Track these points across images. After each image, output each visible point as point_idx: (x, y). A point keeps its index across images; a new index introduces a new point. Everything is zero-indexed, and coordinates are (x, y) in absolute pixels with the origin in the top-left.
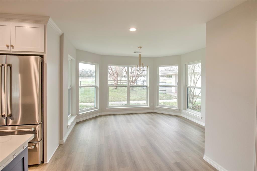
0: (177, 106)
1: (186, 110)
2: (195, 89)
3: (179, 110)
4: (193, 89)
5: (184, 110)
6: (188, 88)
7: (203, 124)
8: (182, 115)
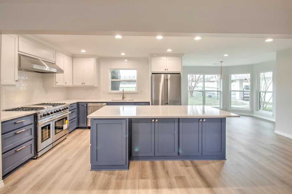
0: (249, 108)
1: (258, 111)
2: (267, 93)
3: (252, 111)
4: (264, 93)
5: (256, 111)
6: (260, 93)
7: (274, 120)
8: (254, 115)
